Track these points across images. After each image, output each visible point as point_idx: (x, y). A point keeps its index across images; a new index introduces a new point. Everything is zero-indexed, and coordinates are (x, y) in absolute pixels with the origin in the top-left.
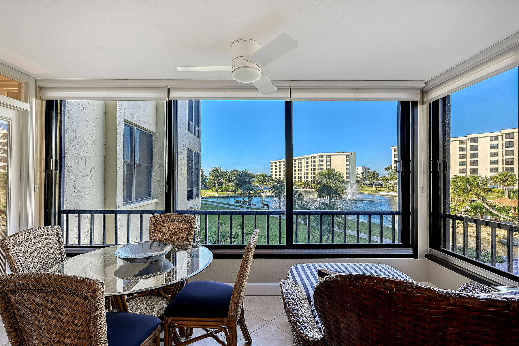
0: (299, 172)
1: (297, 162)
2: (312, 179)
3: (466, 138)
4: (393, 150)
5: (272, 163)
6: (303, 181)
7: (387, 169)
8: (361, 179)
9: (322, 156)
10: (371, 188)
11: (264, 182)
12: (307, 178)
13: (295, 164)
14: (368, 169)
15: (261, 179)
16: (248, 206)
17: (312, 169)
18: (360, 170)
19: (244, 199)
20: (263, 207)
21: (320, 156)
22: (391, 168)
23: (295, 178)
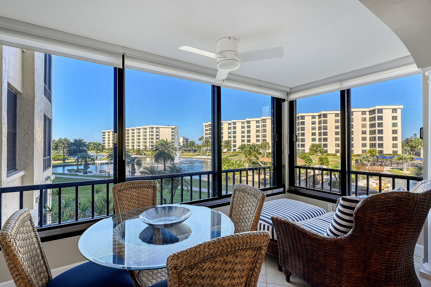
0: (131, 141)
1: (130, 132)
2: (144, 147)
3: (245, 121)
4: (204, 126)
5: (104, 133)
6: (135, 149)
7: (200, 139)
8: (182, 147)
9: (152, 128)
10: (190, 153)
11: (98, 150)
12: (139, 146)
13: (128, 133)
14: (187, 139)
15: (94, 147)
16: (84, 173)
17: (143, 139)
18: (181, 140)
19: (78, 167)
20: (100, 173)
21: (151, 128)
22: (203, 139)
23: (128, 146)
